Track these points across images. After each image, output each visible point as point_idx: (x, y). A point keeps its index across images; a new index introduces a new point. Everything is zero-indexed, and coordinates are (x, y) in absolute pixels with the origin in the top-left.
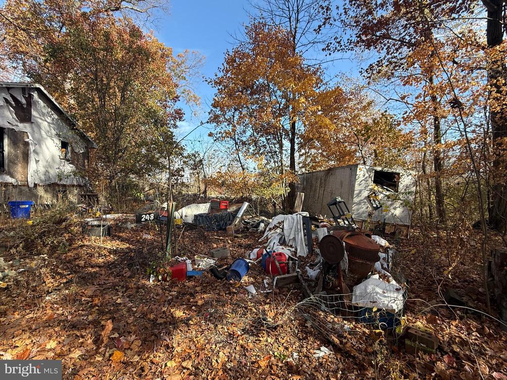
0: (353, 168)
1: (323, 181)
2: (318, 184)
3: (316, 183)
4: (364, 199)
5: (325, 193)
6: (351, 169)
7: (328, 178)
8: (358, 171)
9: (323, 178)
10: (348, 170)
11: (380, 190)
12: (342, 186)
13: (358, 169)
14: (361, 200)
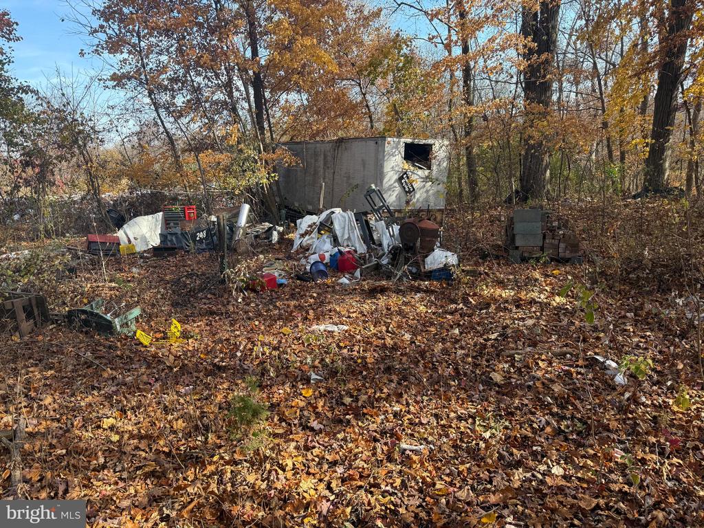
0: (380, 142)
1: (329, 158)
2: (321, 163)
3: (316, 160)
4: (394, 183)
5: (336, 177)
6: (376, 143)
7: (340, 154)
8: (387, 145)
9: (329, 154)
10: (372, 143)
11: (412, 168)
12: (364, 167)
13: (386, 142)
14: (392, 185)
